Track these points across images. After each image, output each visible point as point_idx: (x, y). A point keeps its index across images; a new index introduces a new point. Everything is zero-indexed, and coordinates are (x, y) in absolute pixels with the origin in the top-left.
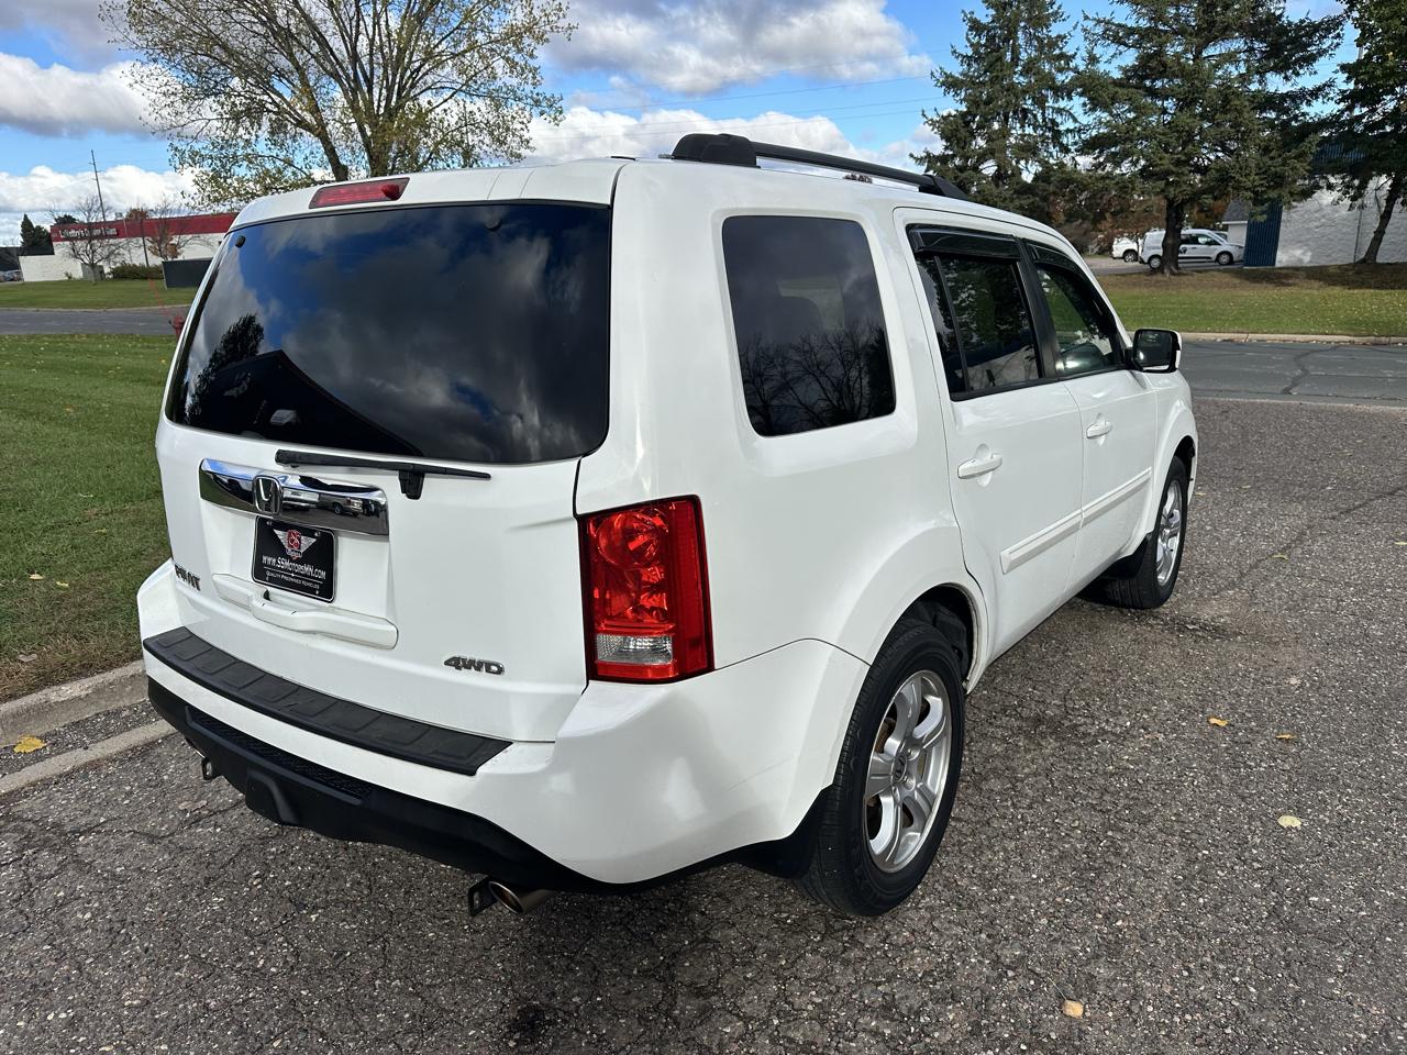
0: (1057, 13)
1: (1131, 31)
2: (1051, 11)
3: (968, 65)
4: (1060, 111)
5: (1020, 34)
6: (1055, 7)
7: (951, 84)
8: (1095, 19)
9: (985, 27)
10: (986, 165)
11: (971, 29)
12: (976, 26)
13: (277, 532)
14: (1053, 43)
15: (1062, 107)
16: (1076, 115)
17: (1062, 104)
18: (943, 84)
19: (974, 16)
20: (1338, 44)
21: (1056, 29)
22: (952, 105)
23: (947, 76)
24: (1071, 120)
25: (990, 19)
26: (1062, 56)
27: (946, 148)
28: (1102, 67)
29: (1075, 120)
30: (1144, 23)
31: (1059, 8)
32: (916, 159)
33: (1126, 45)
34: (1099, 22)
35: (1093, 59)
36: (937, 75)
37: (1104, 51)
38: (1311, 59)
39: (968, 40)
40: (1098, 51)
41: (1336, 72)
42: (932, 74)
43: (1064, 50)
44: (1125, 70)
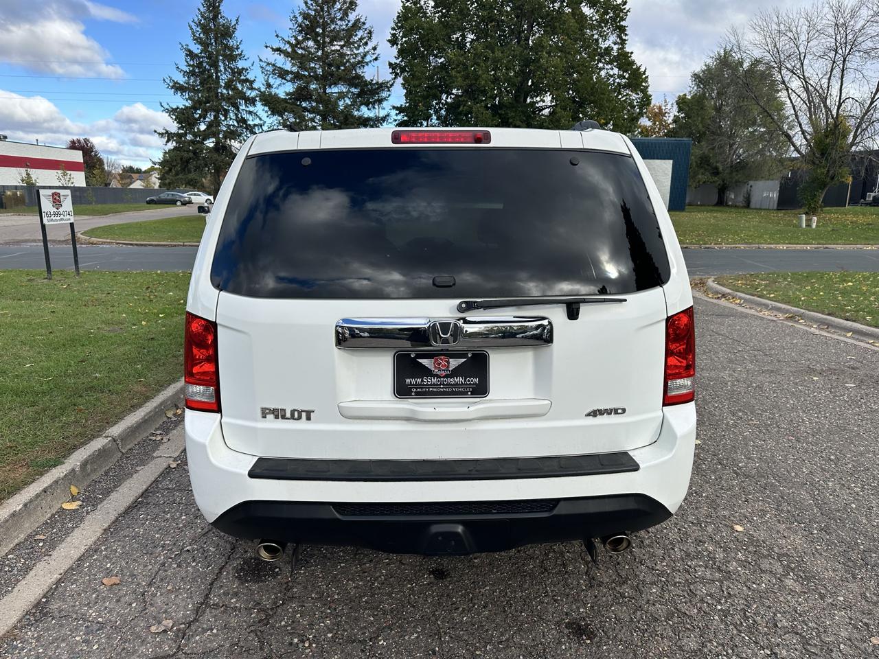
0: (241, 54)
1: (287, 72)
2: (237, 53)
3: (188, 77)
4: (250, 113)
5: (220, 64)
6: (240, 51)
7: (178, 88)
8: (265, 62)
9: (196, 55)
10: (208, 141)
11: (187, 55)
12: (190, 54)
13: (420, 360)
14: (240, 72)
15: (251, 110)
16: (260, 116)
17: (251, 109)
18: (172, 88)
19: (189, 47)
20: (389, 95)
21: (241, 64)
22: (181, 101)
23: (176, 83)
24: (258, 119)
25: (199, 51)
26: (247, 80)
27: (179, 128)
28: (273, 91)
29: (260, 119)
30: (295, 69)
31: (242, 52)
32: (159, 134)
33: (286, 80)
34: (268, 64)
35: (269, 86)
36: (168, 81)
37: (275, 81)
38: (380, 101)
39: (187, 62)
40: (271, 81)
41: (391, 109)
42: (164, 80)
43: (248, 77)
44: (287, 94)
